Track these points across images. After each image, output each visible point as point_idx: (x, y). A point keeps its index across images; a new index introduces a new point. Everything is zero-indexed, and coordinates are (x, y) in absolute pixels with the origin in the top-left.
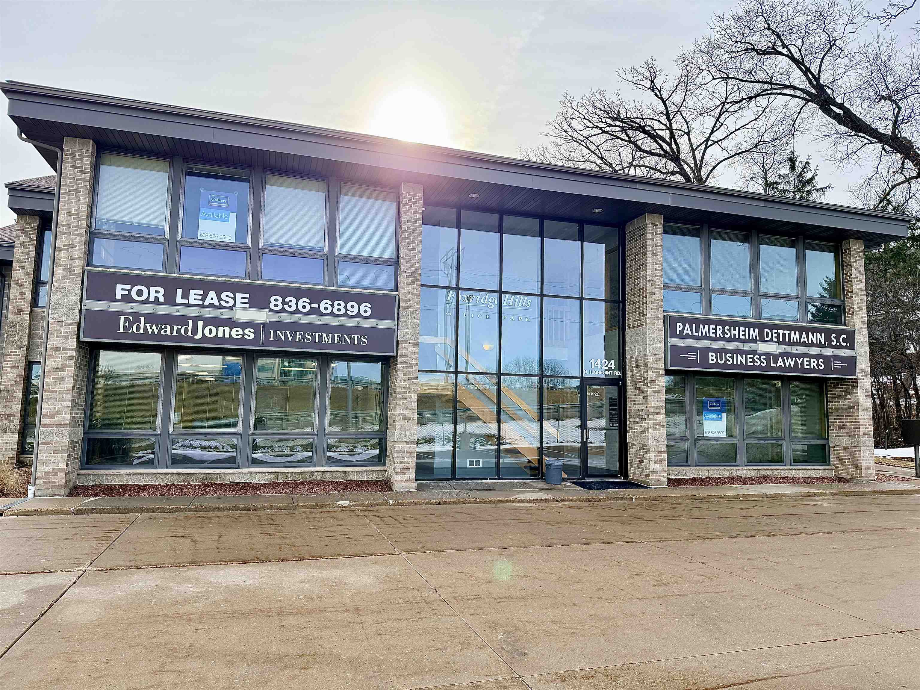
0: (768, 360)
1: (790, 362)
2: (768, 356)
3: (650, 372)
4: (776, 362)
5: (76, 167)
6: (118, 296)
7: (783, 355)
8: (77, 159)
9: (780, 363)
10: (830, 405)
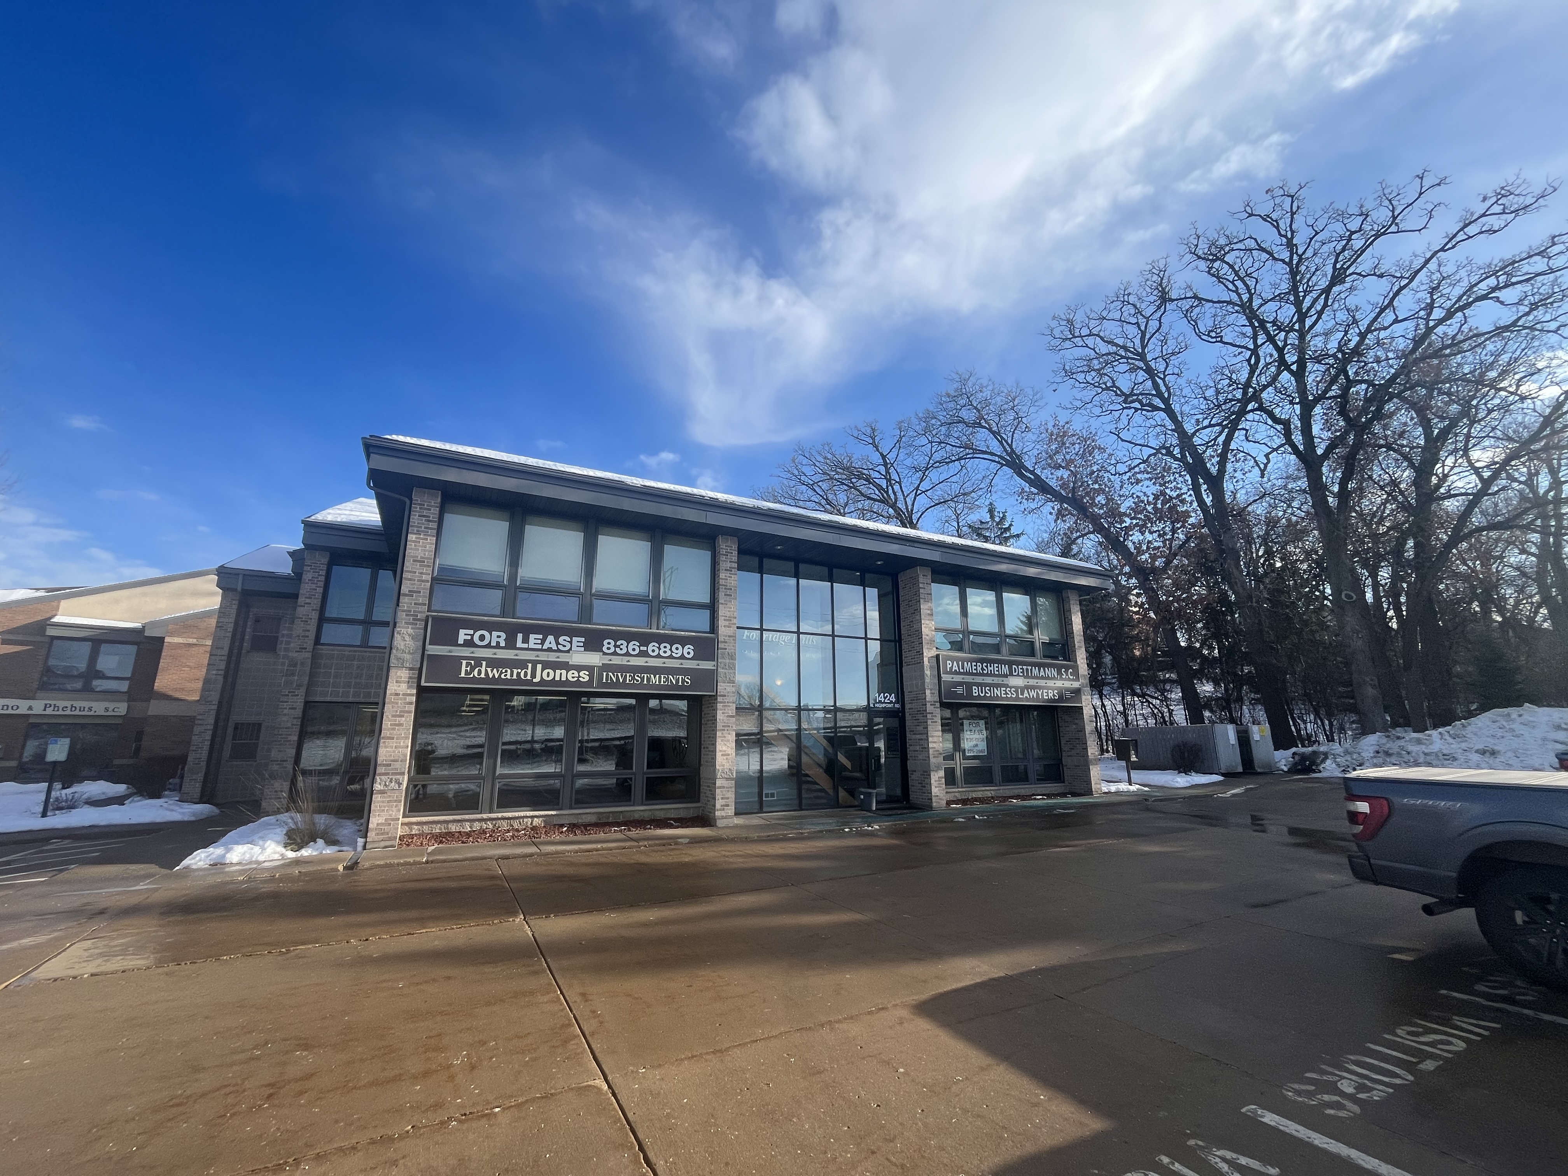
0: (1016, 692)
1: (1033, 693)
2: (1017, 688)
3: (928, 705)
4: (1022, 694)
5: (424, 516)
6: (461, 641)
7: (1028, 687)
8: (426, 509)
9: (1026, 695)
10: (1061, 729)
